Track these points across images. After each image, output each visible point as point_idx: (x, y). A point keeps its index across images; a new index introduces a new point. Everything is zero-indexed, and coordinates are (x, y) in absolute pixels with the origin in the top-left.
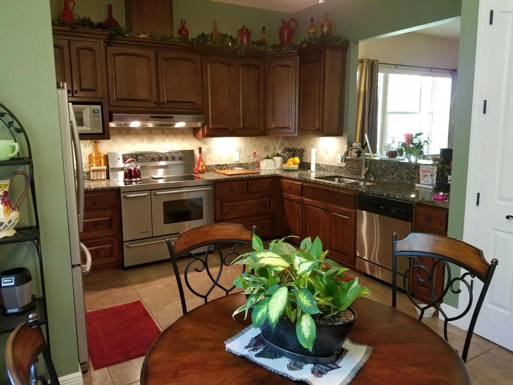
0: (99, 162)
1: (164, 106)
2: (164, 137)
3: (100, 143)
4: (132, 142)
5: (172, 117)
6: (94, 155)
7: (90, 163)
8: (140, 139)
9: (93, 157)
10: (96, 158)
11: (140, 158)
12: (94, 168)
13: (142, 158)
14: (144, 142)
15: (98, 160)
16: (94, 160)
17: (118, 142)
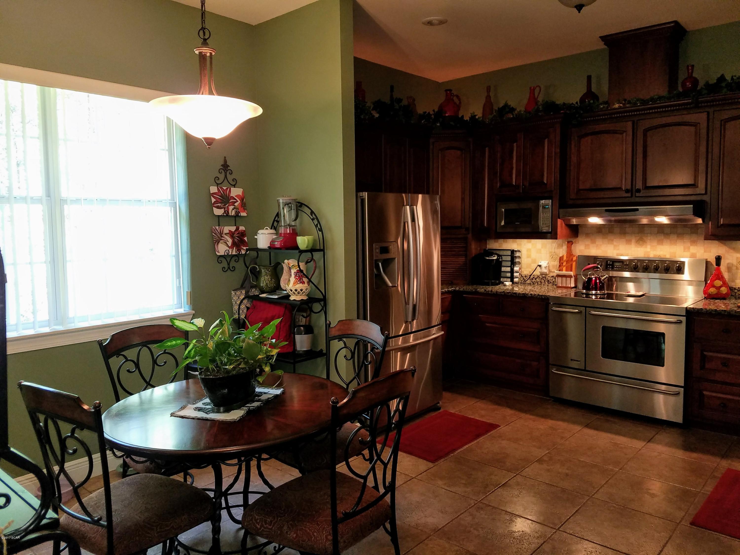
0: (570, 267)
1: (641, 194)
2: (662, 237)
3: (576, 243)
4: (615, 243)
5: (637, 210)
6: (565, 258)
7: (560, 266)
8: (627, 240)
9: (564, 260)
10: (567, 262)
11: (617, 266)
12: (564, 272)
13: (619, 266)
14: (631, 244)
15: (569, 264)
16: (564, 264)
17: (597, 243)
